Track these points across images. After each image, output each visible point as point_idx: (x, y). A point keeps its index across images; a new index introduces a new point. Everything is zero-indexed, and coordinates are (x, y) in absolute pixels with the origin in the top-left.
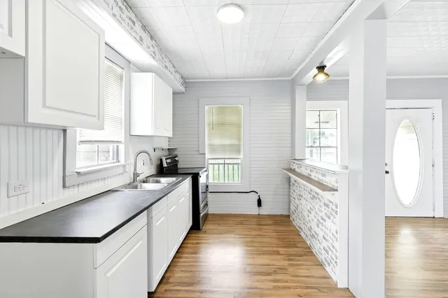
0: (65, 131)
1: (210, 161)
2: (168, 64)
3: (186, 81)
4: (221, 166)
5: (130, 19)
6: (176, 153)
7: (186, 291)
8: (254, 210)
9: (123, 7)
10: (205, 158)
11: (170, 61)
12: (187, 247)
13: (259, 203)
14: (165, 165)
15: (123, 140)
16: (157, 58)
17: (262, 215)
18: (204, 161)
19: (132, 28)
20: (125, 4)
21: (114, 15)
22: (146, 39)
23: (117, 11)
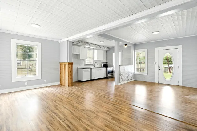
0: (84, 59)
5: (91, 45)
11: (102, 46)
15: (93, 61)
16: (98, 47)
22: (95, 45)
23: (89, 45)
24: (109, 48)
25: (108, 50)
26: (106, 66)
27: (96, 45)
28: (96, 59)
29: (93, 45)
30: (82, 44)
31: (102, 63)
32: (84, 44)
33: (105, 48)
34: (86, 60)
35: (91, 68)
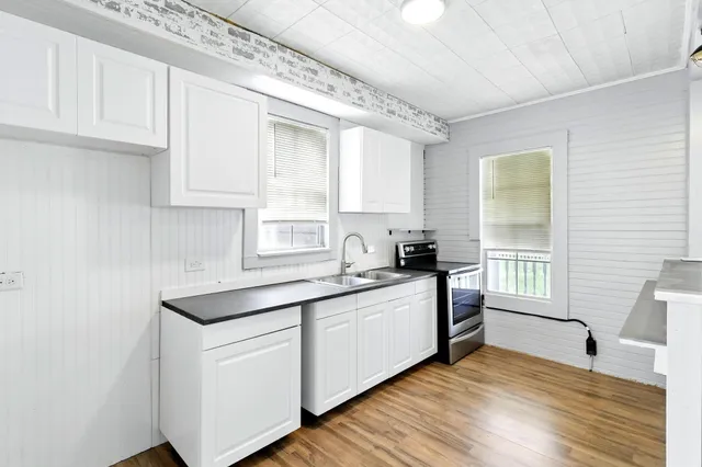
0: (244, 210)
1: (490, 254)
2: (395, 106)
3: (449, 122)
4: (512, 264)
5: (308, 69)
6: (434, 238)
7: (361, 436)
8: (581, 360)
9: (296, 60)
10: (478, 247)
11: (400, 101)
12: (413, 383)
13: (591, 347)
14: (402, 255)
15: (327, 219)
16: (368, 103)
17: (599, 374)
18: (479, 253)
19: (312, 80)
20: (297, 54)
21: (280, 75)
22: (343, 84)
23: (284, 68)
24: (444, 123)
25: (441, 137)
26: (420, 259)
27: (354, 79)
28: (352, 202)
29: (325, 76)
30: (195, 35)
31: (396, 238)
32: (227, 39)
33: (425, 120)
34: (263, 215)
35: (306, 305)
